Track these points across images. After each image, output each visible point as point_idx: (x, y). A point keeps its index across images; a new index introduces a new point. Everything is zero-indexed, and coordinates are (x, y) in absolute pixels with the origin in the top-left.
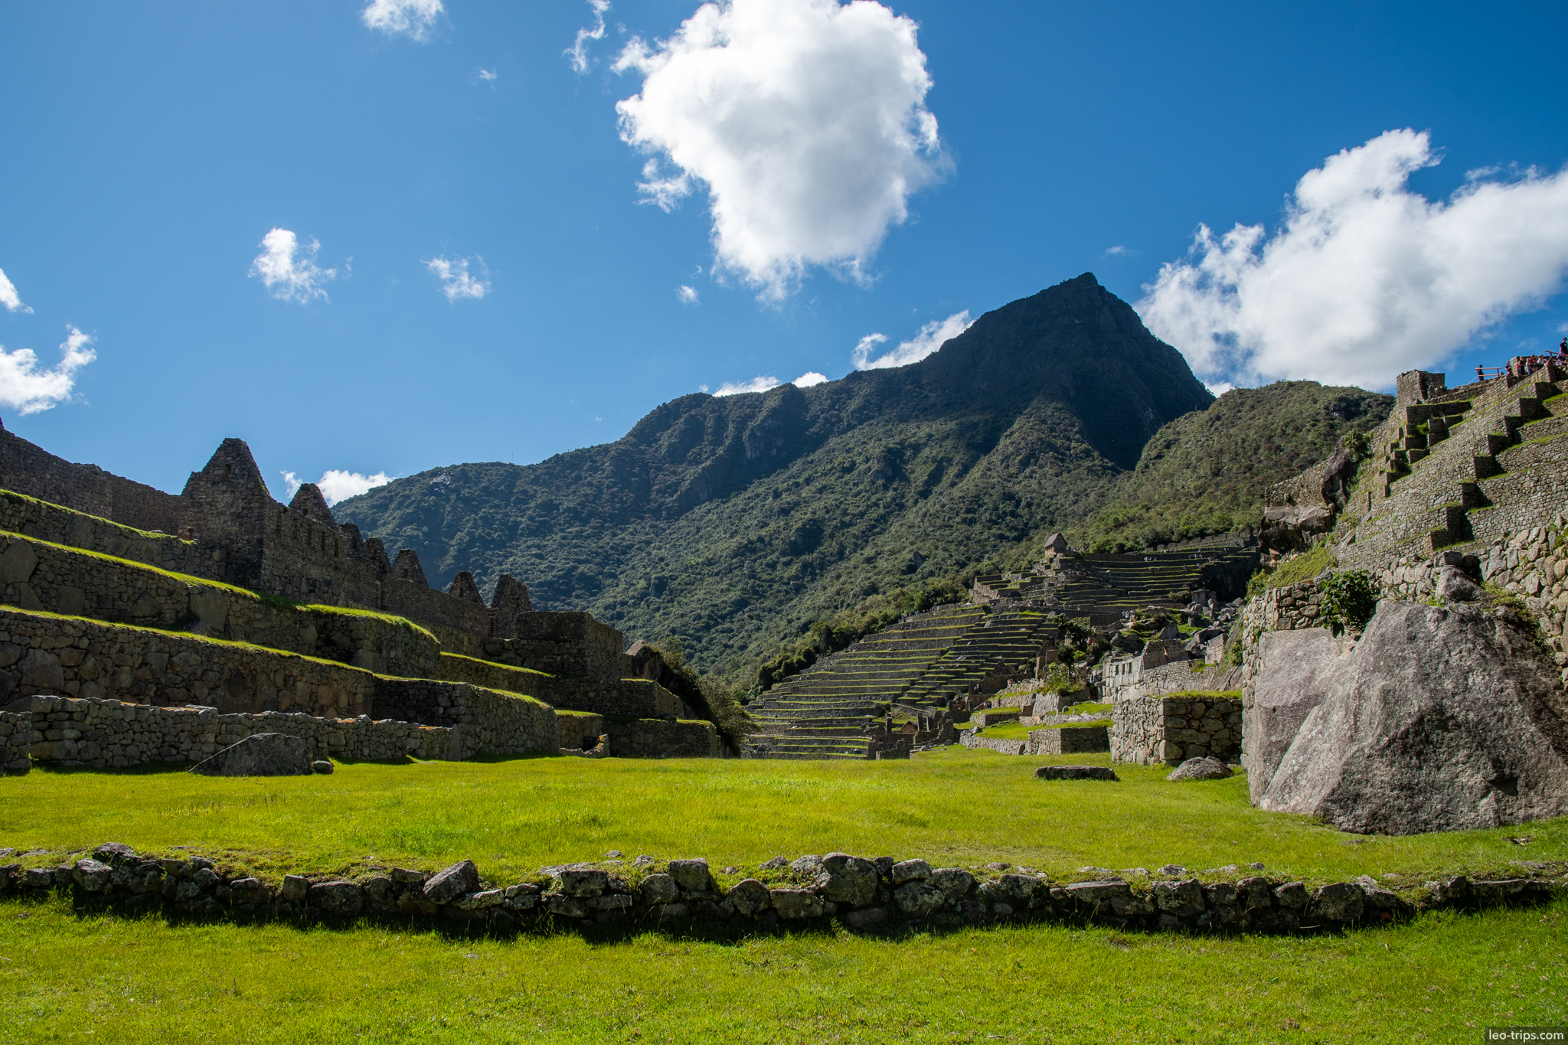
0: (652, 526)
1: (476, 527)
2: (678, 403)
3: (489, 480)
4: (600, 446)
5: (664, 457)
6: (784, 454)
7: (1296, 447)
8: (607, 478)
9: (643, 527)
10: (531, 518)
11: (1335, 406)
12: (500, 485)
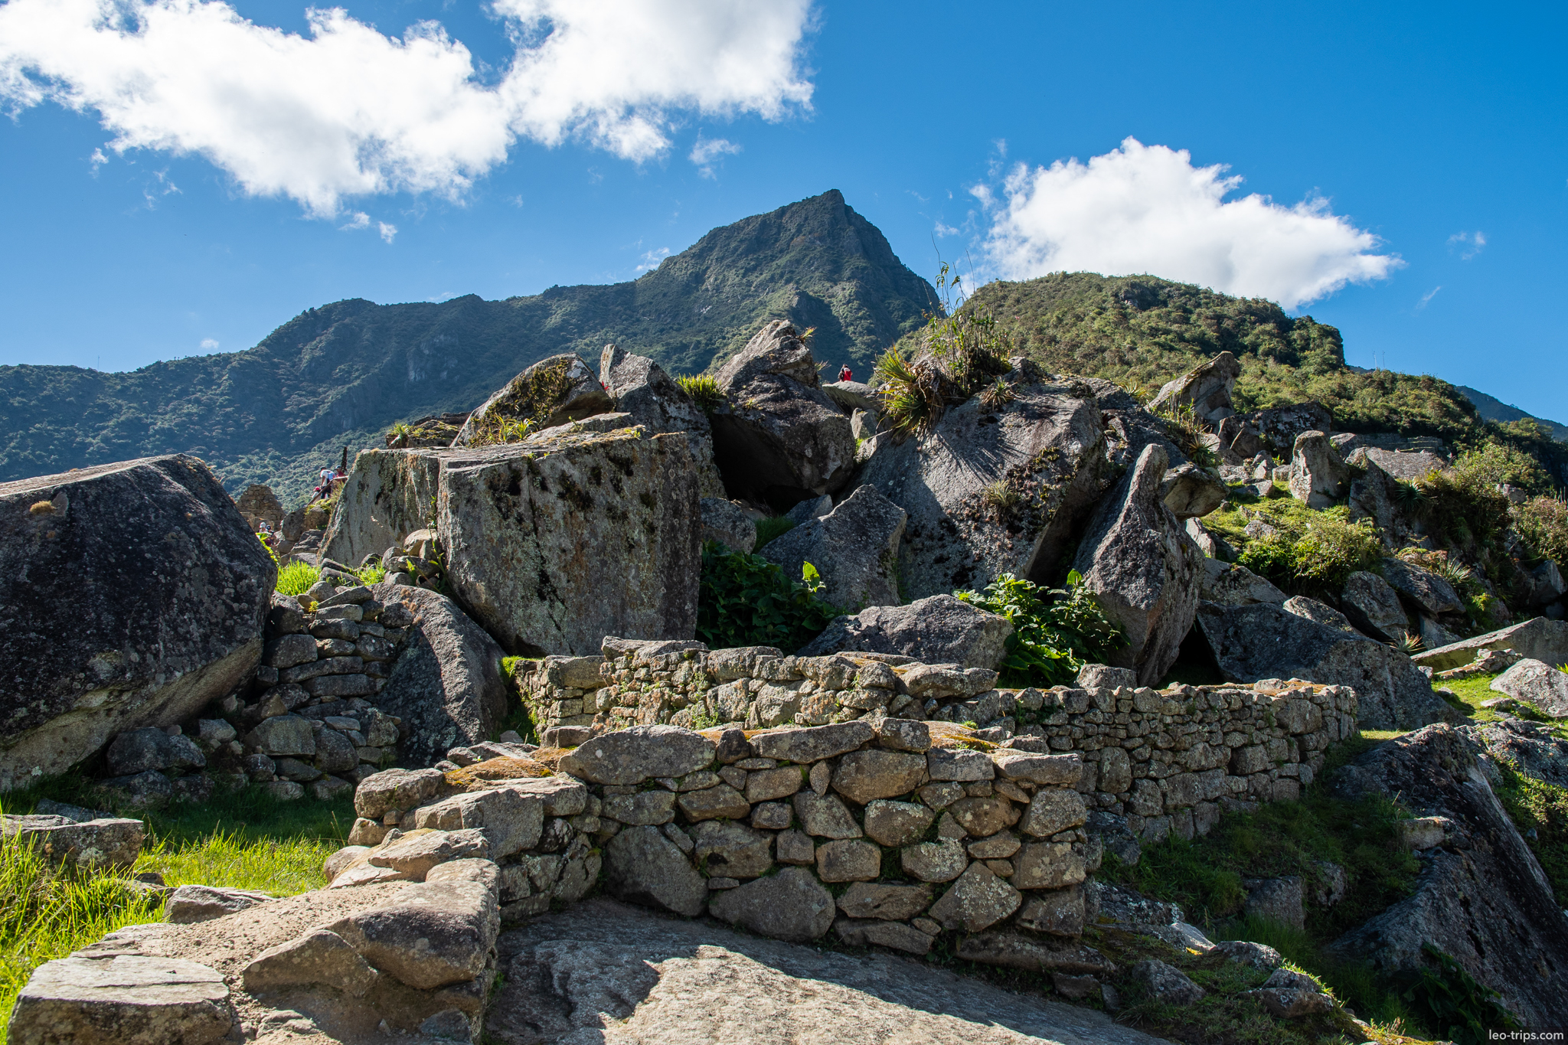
0: (272, 458)
1: (22, 446)
2: (329, 310)
3: (54, 388)
4: (219, 355)
5: (303, 374)
6: (457, 378)
7: (1078, 336)
8: (222, 394)
9: (261, 459)
10: (106, 440)
11: (1126, 292)
12: (69, 394)
